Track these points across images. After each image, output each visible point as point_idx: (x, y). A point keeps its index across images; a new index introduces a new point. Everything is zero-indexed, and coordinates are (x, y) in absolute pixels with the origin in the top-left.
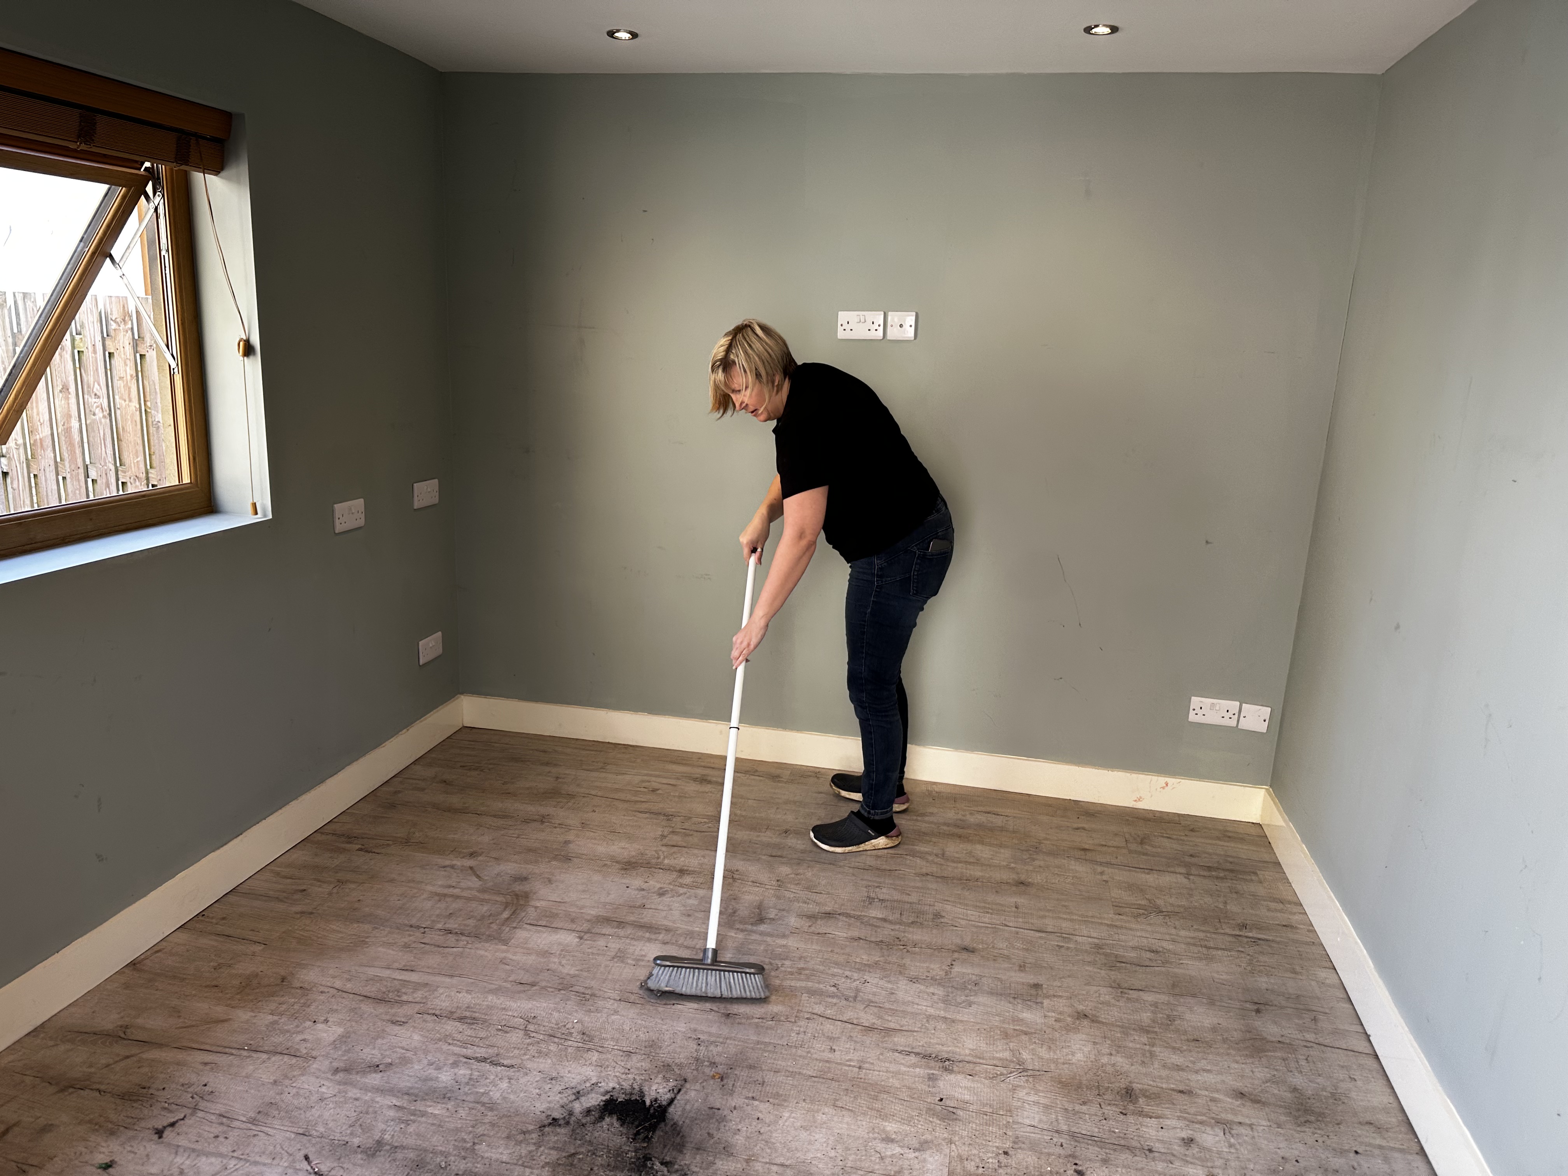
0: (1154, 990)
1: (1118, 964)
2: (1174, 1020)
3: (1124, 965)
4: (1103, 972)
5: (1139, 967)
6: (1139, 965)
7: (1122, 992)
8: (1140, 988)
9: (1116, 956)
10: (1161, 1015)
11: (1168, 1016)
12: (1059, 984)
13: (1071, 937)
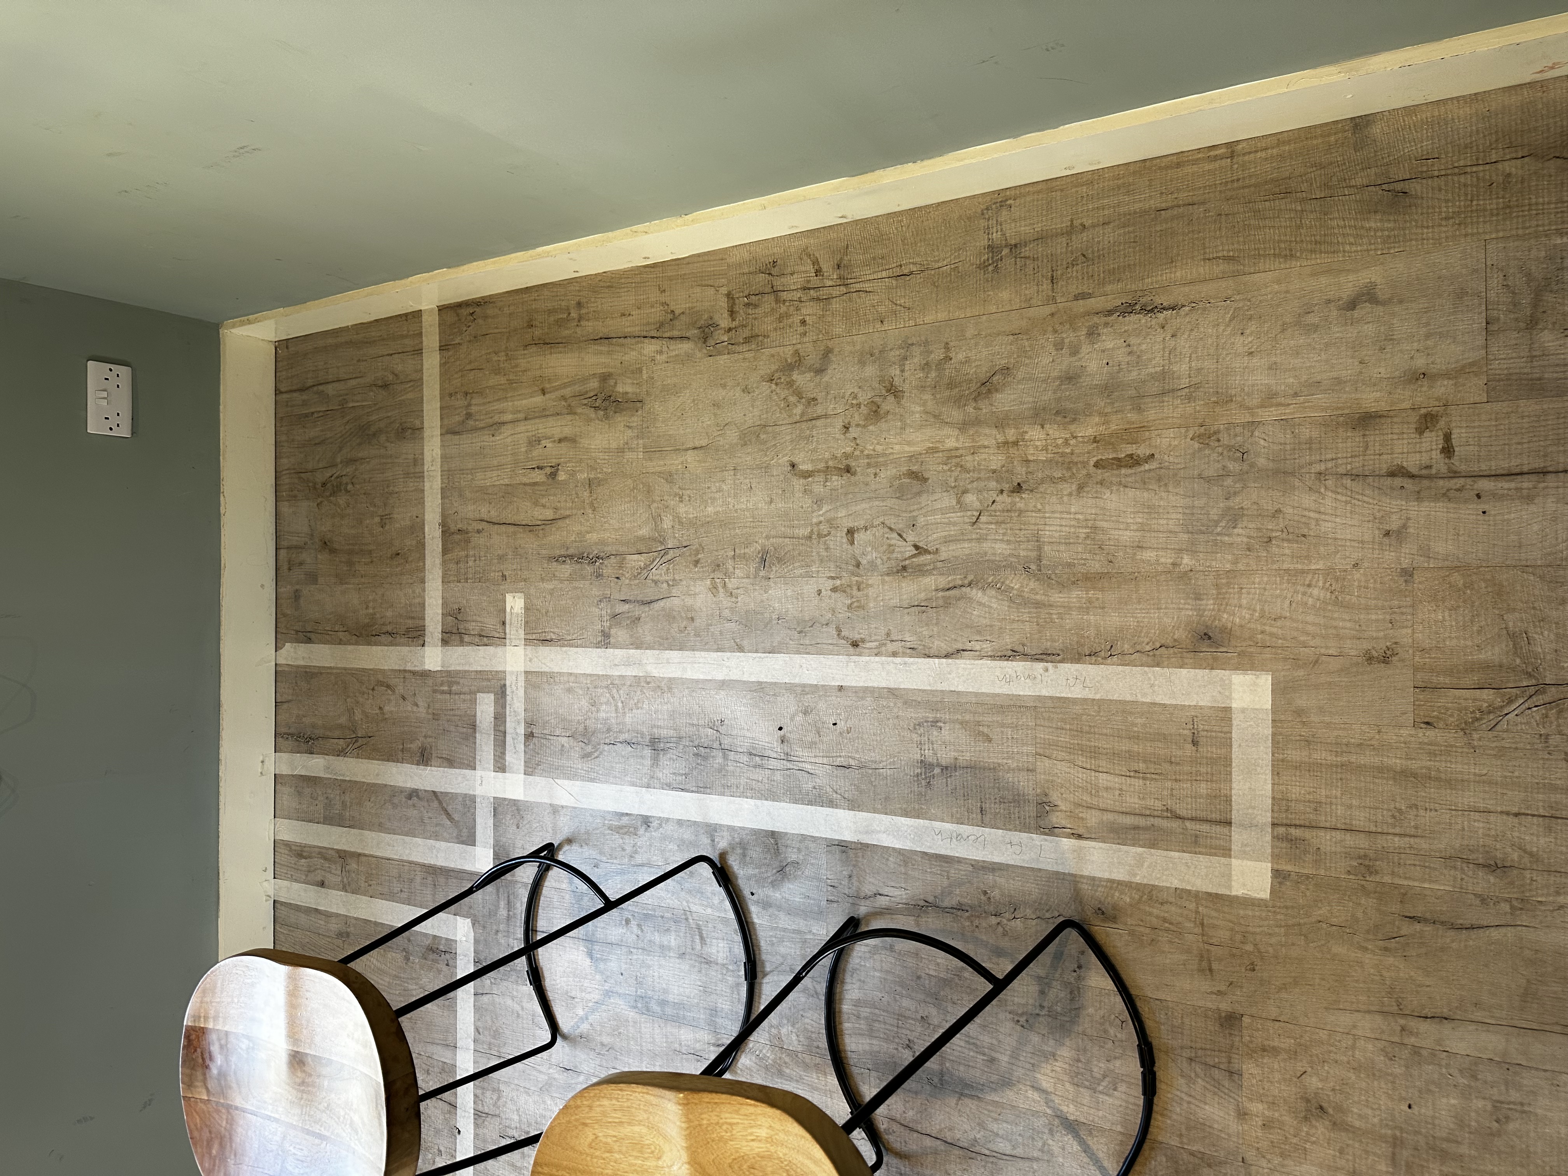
0: (1478, 1015)
1: (1407, 928)
2: (1507, 1118)
3: (1418, 927)
4: (1367, 958)
5: (1452, 933)
6: (1455, 927)
7: (1403, 1029)
8: (1446, 1012)
9: (1404, 897)
10: (1480, 1104)
11: (1497, 1105)
12: (1274, 1012)
13: (1307, 834)
